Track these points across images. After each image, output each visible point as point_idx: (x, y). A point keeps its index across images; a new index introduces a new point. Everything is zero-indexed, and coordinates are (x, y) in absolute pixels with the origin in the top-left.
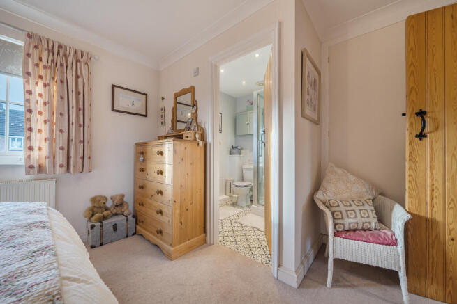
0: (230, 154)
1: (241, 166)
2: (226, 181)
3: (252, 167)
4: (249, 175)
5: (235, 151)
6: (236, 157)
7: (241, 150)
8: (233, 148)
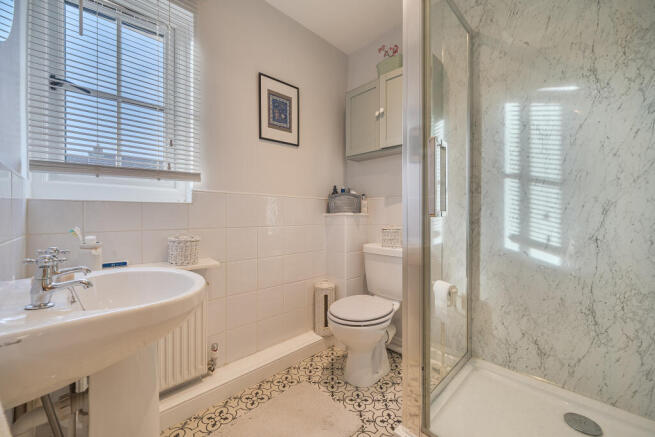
0: (328, 211)
1: (361, 249)
2: (315, 291)
3: (399, 251)
4: (390, 276)
5: (341, 200)
6: (345, 220)
7: (359, 198)
8: (335, 191)
